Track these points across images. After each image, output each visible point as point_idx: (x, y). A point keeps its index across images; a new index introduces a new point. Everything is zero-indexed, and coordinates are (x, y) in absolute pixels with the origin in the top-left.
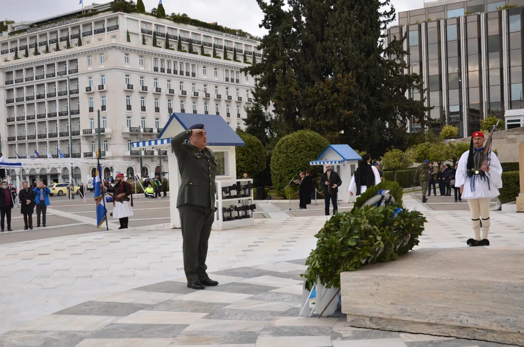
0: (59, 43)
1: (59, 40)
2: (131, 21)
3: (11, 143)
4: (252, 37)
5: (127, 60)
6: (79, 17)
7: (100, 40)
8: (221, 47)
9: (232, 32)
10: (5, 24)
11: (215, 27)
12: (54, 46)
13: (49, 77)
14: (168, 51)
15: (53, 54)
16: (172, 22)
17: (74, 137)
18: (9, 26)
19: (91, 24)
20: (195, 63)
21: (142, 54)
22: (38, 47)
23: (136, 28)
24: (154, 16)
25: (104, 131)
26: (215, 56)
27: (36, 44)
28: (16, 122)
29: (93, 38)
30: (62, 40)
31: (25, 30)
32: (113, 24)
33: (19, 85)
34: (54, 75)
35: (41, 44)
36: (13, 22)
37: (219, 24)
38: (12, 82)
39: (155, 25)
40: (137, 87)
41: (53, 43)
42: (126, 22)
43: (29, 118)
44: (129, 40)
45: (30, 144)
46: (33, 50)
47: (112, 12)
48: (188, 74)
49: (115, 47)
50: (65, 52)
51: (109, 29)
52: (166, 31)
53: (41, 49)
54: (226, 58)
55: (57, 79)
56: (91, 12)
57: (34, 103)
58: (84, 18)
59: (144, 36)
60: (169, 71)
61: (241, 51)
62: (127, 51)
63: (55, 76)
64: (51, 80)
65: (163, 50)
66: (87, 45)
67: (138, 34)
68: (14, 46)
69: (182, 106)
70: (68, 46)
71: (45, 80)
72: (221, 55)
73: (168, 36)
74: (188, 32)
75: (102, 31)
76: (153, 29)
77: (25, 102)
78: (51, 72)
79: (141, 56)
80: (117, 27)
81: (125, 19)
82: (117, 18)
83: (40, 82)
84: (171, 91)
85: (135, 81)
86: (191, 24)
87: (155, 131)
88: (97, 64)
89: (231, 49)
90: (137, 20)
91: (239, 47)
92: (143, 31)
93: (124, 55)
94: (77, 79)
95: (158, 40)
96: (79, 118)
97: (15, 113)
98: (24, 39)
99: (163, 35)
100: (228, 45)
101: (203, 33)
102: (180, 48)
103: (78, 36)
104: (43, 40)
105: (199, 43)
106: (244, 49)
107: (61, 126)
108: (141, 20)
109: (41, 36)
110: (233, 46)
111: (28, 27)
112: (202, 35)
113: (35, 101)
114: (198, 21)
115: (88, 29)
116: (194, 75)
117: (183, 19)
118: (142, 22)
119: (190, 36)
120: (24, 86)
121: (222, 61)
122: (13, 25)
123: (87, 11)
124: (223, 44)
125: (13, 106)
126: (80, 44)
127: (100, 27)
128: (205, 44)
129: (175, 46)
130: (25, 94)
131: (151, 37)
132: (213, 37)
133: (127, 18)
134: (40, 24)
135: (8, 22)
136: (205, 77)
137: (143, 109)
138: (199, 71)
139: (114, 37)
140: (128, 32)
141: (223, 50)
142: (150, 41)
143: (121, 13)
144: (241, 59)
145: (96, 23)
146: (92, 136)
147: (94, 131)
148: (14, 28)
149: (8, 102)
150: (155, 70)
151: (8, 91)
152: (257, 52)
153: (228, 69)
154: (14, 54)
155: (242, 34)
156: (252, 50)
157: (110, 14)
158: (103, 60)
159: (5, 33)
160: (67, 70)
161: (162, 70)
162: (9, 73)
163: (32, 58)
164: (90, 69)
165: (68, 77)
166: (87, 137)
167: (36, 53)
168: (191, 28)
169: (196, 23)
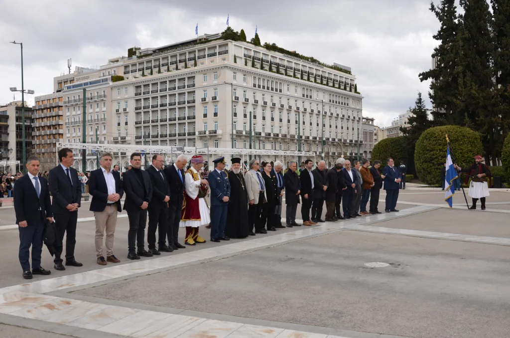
0: (178, 64)
1: (178, 62)
2: (237, 48)
3: (138, 140)
4: (320, 63)
6: (195, 44)
7: (212, 62)
8: (299, 70)
9: (306, 59)
11: (295, 55)
12: (174, 66)
13: (171, 90)
14: (262, 71)
15: (174, 72)
16: (265, 49)
17: (191, 137)
18: (137, 51)
19: (205, 49)
20: (281, 82)
21: (245, 73)
22: (161, 67)
23: (241, 53)
24: (253, 44)
25: (216, 133)
26: (295, 76)
27: (159, 64)
28: (142, 125)
29: (206, 60)
30: (180, 61)
31: (151, 55)
32: (223, 49)
33: (146, 96)
35: (163, 65)
36: (140, 49)
37: (297, 53)
38: (140, 94)
39: (254, 51)
40: (242, 100)
41: (173, 64)
42: (234, 48)
43: (153, 122)
44: (235, 61)
46: (157, 69)
47: (222, 40)
48: (276, 90)
49: (227, 67)
50: (182, 71)
51: (220, 53)
52: (261, 56)
53: (163, 69)
54: (302, 78)
55: (177, 91)
56: (203, 40)
57: (158, 110)
58: (199, 45)
59: (246, 60)
60: (264, 87)
61: (313, 74)
62: (235, 70)
63: (175, 89)
64: (172, 92)
65: (259, 71)
66: (201, 65)
67: (241, 58)
68: (141, 67)
70: (186, 67)
71: (168, 93)
72: (299, 76)
73: (262, 60)
74: (276, 58)
75: (214, 55)
76: (252, 54)
77: (150, 109)
78: (172, 86)
79: (245, 75)
80: (226, 52)
81: (233, 46)
82: (227, 45)
83: (163, 94)
84: (265, 103)
85: (240, 93)
86: (278, 51)
88: (211, 80)
89: (306, 72)
90: (241, 47)
91: (311, 71)
92: (245, 56)
93: (232, 74)
94: (194, 92)
95: (255, 63)
96: (194, 122)
97: (143, 118)
98: (150, 61)
99: (259, 59)
100: (304, 69)
101: (286, 59)
102: (270, 70)
103: (194, 59)
104: (165, 61)
105: (284, 66)
106: (314, 72)
107: (179, 128)
108: (244, 47)
109: (163, 59)
110: (307, 70)
111: (152, 52)
112: (286, 61)
113: (159, 108)
114: (284, 49)
115: (202, 54)
116: (281, 91)
117: (273, 48)
118: (245, 48)
119: (278, 61)
120: (150, 97)
121: (299, 80)
122: (140, 51)
123: (200, 40)
124: (300, 68)
125: (141, 112)
126: (195, 65)
127: (212, 52)
128: (287, 67)
129: (267, 68)
130: (151, 103)
131: (250, 60)
132: (293, 63)
133: (235, 45)
134: (163, 49)
135: (136, 49)
136: (288, 93)
137: (245, 116)
138: (285, 88)
139: (224, 59)
140: (235, 56)
141: (300, 73)
142: (250, 63)
143: (231, 41)
144: (312, 79)
145: (209, 49)
146: (206, 136)
147: (208, 133)
148: (141, 53)
149: (136, 109)
150: (255, 86)
151: (137, 100)
152: (324, 75)
153: (304, 87)
154: (141, 72)
155: (313, 60)
156: (320, 73)
157: (221, 42)
158: (216, 77)
159: (134, 57)
160: (186, 85)
161: (259, 87)
162: (138, 87)
163: (156, 75)
164: (205, 84)
165: (186, 90)
166: (201, 137)
167: (159, 72)
168: (279, 55)
169: (282, 51)
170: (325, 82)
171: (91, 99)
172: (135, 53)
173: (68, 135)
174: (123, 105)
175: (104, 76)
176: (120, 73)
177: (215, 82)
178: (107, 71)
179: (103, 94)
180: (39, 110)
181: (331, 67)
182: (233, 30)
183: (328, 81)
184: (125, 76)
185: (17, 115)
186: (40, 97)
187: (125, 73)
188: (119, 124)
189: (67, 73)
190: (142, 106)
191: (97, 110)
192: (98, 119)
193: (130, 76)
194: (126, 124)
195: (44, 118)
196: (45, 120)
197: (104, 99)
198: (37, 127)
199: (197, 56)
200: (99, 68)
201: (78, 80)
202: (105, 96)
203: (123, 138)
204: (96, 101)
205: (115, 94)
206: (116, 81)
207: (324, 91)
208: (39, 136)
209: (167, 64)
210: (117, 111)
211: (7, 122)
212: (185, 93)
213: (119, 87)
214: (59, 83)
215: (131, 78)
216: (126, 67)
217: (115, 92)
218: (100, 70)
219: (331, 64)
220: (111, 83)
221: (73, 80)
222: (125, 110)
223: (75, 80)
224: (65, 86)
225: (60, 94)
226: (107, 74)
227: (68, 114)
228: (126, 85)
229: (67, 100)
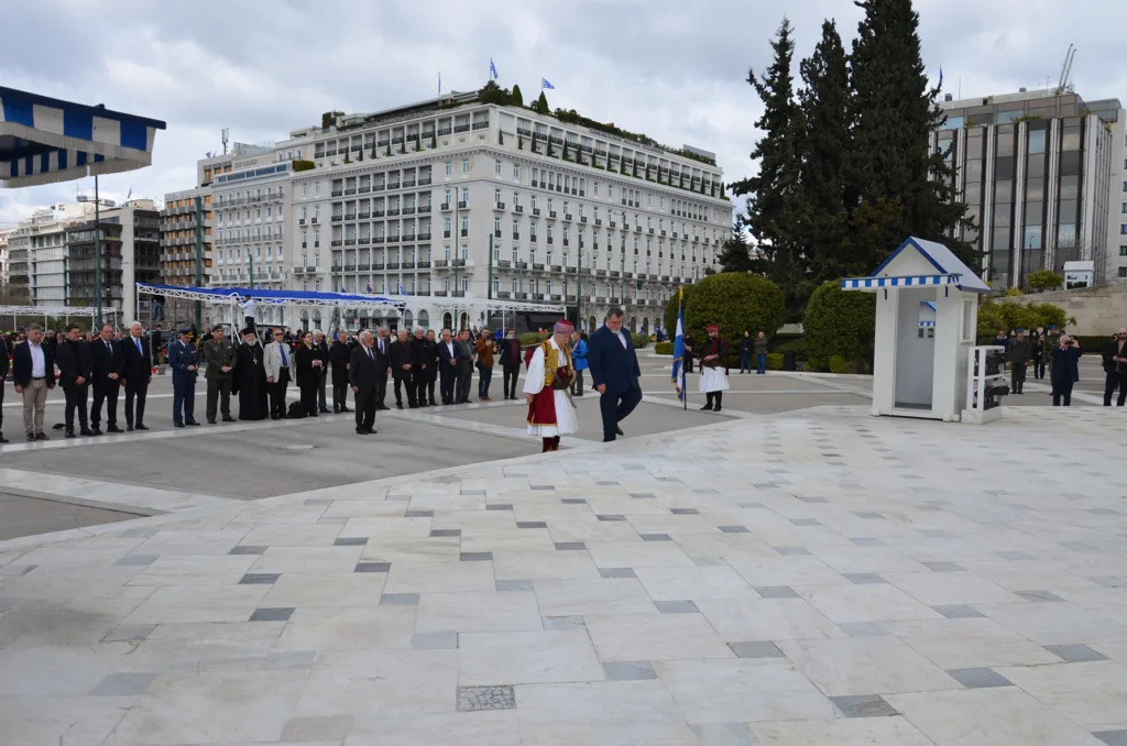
0: (406, 143)
1: (406, 139)
2: (504, 116)
3: (335, 273)
4: (657, 146)
5: (498, 170)
6: (434, 109)
7: (462, 141)
8: (617, 158)
9: (633, 137)
10: (332, 116)
11: (611, 130)
12: (399, 146)
13: (392, 188)
14: (550, 159)
15: (398, 158)
16: (557, 121)
17: (423, 270)
18: (338, 119)
19: (450, 119)
20: (584, 177)
21: (518, 162)
22: (377, 148)
23: (512, 126)
24: (535, 111)
25: (463, 264)
26: (609, 169)
27: (374, 143)
28: (344, 247)
29: (453, 138)
30: (409, 139)
31: (360, 125)
32: (481, 119)
33: (350, 197)
34: (398, 186)
35: (380, 144)
36: (343, 114)
37: (615, 126)
38: (340, 194)
39: (536, 123)
40: (510, 208)
41: (397, 143)
42: (497, 116)
43: (361, 242)
44: (501, 142)
45: (361, 277)
46: (370, 151)
47: (481, 103)
48: (574, 192)
49: (484, 151)
50: (412, 155)
51: (475, 127)
52: (548, 132)
53: (381, 151)
54: (623, 172)
55: (401, 191)
56: (449, 102)
57: (369, 223)
58: (441, 110)
59: (520, 138)
60: (551, 187)
61: (643, 164)
62: (499, 157)
64: (393, 192)
65: (544, 158)
66: (444, 147)
67: (512, 135)
68: (344, 146)
69: (565, 234)
70: (418, 148)
71: (386, 193)
72: (618, 168)
73: (551, 140)
74: (576, 135)
75: (466, 128)
76: (532, 128)
77: (357, 221)
78: (394, 181)
79: (516, 165)
80: (486, 125)
82: (486, 112)
83: (378, 194)
84: (553, 214)
85: (507, 197)
86: (581, 124)
87: (530, 267)
88: (459, 174)
89: (630, 161)
90: (513, 116)
91: (640, 159)
92: (519, 131)
93: (494, 163)
94: (429, 192)
95: (538, 144)
96: (429, 245)
97: (343, 235)
98: (359, 137)
99: (544, 138)
100: (627, 155)
101: (595, 137)
102: (565, 156)
103: (432, 135)
104: (385, 138)
105: (590, 150)
106: (646, 160)
107: (404, 254)
108: (517, 115)
109: (381, 133)
110: (633, 156)
111: (363, 121)
112: (594, 140)
113: (371, 220)
114: (590, 120)
115: (445, 126)
116: (582, 193)
117: (570, 117)
118: (519, 118)
119: (579, 141)
120: (357, 199)
121: (618, 176)
122: (344, 118)
123: (444, 101)
124: (620, 153)
125: (341, 226)
126: (434, 145)
127: (462, 123)
128: (597, 152)
129: (559, 153)
130: (357, 209)
131: (530, 139)
132: (608, 144)
133: (500, 113)
134: (380, 117)
135: (336, 114)
136: (596, 198)
137: (516, 236)
138: (589, 189)
139: (482, 137)
140: (501, 132)
141: (620, 162)
142: (527, 145)
143: (493, 105)
144: (643, 174)
145: (458, 118)
146: (447, 270)
147: (450, 264)
148: (344, 122)
149: (334, 219)
150: (534, 184)
151: (337, 205)
152: (663, 166)
153: (625, 187)
154: (343, 156)
155: (645, 141)
156: (657, 163)
157: (477, 106)
158: (467, 168)
159: (332, 128)
160: (417, 180)
161: (543, 185)
162: (337, 182)
163: (368, 162)
164: (448, 179)
165: (417, 189)
166: (440, 270)
167: (374, 156)
168: (581, 130)
169: (587, 123)
170: (665, 179)
171: (259, 200)
172: (333, 122)
173: (220, 262)
174: (311, 214)
175: (281, 160)
176: (309, 156)
177: (465, 177)
178: (289, 151)
179: (278, 191)
180: (172, 216)
181: (679, 153)
182: (498, 87)
183: (670, 177)
184: (317, 162)
185: (137, 224)
186: (174, 195)
187: (317, 156)
188: (304, 245)
189: (220, 152)
190: (344, 214)
191: (269, 219)
192: (270, 235)
193: (326, 161)
194: (317, 244)
195: (181, 230)
196: (182, 234)
197: (281, 201)
198: (167, 247)
199: (437, 129)
200: (273, 146)
201: (238, 166)
202: (281, 196)
203: (311, 269)
204: (266, 204)
205: (299, 194)
206: (301, 170)
207: (663, 194)
208: (172, 262)
209: (387, 143)
210: (302, 222)
211: (119, 236)
212: (414, 194)
213: (304, 181)
214: (206, 171)
215: (325, 166)
216: (319, 145)
217: (299, 189)
218: (275, 151)
219: (678, 147)
220: (292, 174)
221: (230, 166)
222: (314, 220)
223: (233, 165)
224: (215, 176)
225: (207, 190)
226: (287, 155)
227: (220, 225)
228: (317, 179)
229: (218, 200)
